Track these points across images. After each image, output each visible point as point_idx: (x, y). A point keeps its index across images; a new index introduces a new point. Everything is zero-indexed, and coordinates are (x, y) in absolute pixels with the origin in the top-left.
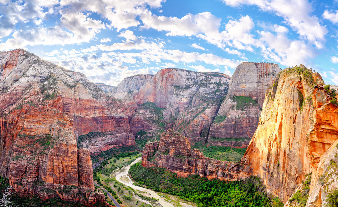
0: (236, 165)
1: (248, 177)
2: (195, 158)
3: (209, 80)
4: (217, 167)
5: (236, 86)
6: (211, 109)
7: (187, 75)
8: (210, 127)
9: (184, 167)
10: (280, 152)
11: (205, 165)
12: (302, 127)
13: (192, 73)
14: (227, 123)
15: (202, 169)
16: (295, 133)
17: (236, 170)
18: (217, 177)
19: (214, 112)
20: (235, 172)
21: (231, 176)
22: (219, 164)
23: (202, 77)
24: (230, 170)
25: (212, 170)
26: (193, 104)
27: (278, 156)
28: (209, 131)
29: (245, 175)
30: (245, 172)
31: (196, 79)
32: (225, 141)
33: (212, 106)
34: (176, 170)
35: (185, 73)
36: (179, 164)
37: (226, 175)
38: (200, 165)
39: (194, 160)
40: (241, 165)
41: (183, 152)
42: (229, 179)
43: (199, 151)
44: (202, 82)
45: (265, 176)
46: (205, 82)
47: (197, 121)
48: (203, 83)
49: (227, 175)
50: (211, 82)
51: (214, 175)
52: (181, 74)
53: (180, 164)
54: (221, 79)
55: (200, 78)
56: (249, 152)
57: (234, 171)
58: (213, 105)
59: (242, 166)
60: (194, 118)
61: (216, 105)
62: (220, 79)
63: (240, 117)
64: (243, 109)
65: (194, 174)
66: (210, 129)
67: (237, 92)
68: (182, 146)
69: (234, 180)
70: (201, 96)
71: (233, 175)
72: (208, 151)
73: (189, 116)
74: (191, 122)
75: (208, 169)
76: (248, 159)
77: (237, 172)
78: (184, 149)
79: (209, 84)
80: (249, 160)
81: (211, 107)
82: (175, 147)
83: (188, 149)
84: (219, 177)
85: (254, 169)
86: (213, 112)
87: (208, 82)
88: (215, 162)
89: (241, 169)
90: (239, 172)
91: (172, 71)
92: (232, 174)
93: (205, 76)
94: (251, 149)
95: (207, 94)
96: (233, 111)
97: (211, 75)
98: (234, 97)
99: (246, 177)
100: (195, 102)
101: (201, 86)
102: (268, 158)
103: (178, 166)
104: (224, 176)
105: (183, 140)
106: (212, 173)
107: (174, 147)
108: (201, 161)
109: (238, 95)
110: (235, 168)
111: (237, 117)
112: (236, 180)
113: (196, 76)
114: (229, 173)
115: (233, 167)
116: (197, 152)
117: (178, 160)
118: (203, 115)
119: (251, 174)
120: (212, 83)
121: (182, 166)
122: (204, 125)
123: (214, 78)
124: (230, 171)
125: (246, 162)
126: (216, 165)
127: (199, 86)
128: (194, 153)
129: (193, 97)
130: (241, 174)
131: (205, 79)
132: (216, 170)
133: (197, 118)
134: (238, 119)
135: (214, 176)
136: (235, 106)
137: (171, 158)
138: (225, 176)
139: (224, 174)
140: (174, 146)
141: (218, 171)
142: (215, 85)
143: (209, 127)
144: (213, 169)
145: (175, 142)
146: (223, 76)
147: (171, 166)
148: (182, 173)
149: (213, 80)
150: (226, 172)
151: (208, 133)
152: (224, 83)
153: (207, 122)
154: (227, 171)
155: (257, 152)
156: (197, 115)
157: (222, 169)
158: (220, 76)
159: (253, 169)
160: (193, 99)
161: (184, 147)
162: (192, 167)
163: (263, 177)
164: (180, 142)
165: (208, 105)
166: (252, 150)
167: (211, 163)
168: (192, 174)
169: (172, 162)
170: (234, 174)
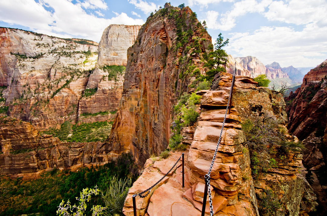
0: (104, 145)
1: (119, 156)
2: (47, 147)
3: (74, 48)
4: (81, 152)
5: (106, 54)
6: (77, 82)
7: (35, 39)
8: (79, 103)
9: (31, 164)
10: (147, 124)
11: (63, 153)
12: (165, 92)
13: (44, 38)
14: (99, 96)
15: (59, 160)
16: (159, 101)
17: (105, 151)
18: (83, 164)
19: (83, 85)
20: (104, 152)
21: (101, 159)
22: (82, 148)
23: (62, 44)
24: (98, 152)
25: (74, 157)
26: (52, 77)
27: (145, 128)
28: (78, 108)
29: (116, 155)
30: (116, 151)
31: (53, 46)
32: (99, 115)
33: (78, 78)
34: (20, 173)
35: (32, 37)
36: (21, 162)
37: (93, 159)
38: (56, 155)
39: (45, 151)
40: (109, 143)
41: (25, 144)
42: (99, 163)
43: (51, 136)
44: (63, 50)
45: (136, 153)
46: (68, 51)
47: (59, 98)
48: (65, 52)
49: (95, 159)
50: (76, 51)
51: (79, 163)
52: (24, 37)
53: (23, 162)
54: (91, 47)
55: (59, 45)
56: (116, 126)
57: (102, 153)
58: (80, 77)
59: (111, 145)
60: (54, 94)
61: (84, 77)
62: (89, 48)
63: (113, 88)
64: (115, 79)
65: (51, 169)
66: (80, 105)
67: (107, 60)
68: (21, 136)
69: (105, 163)
70: (64, 67)
71: (102, 158)
72: (80, 130)
73: (46, 93)
74: (51, 100)
75: (68, 157)
76: (116, 135)
77: (107, 153)
78: (25, 139)
79: (73, 53)
80: (118, 136)
81: (77, 80)
82: (10, 140)
83: (33, 138)
84: (86, 164)
85: (125, 145)
86: (81, 86)
87: (72, 51)
88: (76, 146)
89: (109, 149)
90: (109, 152)
91: (7, 32)
92: (100, 156)
93: (66, 43)
94: (117, 123)
95: (73, 65)
96: (105, 82)
97: (75, 42)
98: (104, 66)
99: (117, 157)
100: (55, 75)
101: (62, 55)
102: (136, 132)
103: (22, 165)
104: (91, 162)
105: (21, 127)
106: (75, 162)
107: (8, 141)
108: (57, 150)
109: (109, 65)
110: (103, 148)
111: (110, 88)
112: (107, 162)
113: (52, 42)
114: (97, 156)
115: (101, 148)
116: (49, 139)
117: (19, 156)
118: (67, 90)
119: (122, 152)
120: (78, 52)
121: (28, 164)
122: (70, 101)
123: (81, 46)
124: (98, 154)
125: (114, 139)
126: (80, 150)
127: (58, 55)
128: (43, 141)
129: (50, 69)
130: (112, 153)
131: (67, 47)
132: (80, 156)
133: (58, 94)
134: (112, 90)
135: (79, 165)
136: (106, 76)
137: (7, 158)
138: (93, 161)
139: (92, 158)
140: (8, 138)
141: (83, 155)
142: (82, 54)
143: (77, 103)
144: (76, 156)
145: (9, 133)
146: (93, 44)
147: (9, 169)
148: (30, 174)
149: (79, 48)
150: (94, 155)
151: (78, 110)
152: (94, 53)
153: (75, 98)
154: (94, 153)
155: (125, 126)
156: (58, 91)
157: (88, 153)
158: (88, 44)
159: (123, 146)
160: (52, 71)
161: (26, 136)
162: (44, 161)
163: (134, 155)
164: (17, 130)
165: (73, 77)
166: (119, 123)
167: (72, 149)
168: (47, 170)
169: (10, 162)
170: (103, 156)
